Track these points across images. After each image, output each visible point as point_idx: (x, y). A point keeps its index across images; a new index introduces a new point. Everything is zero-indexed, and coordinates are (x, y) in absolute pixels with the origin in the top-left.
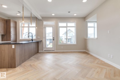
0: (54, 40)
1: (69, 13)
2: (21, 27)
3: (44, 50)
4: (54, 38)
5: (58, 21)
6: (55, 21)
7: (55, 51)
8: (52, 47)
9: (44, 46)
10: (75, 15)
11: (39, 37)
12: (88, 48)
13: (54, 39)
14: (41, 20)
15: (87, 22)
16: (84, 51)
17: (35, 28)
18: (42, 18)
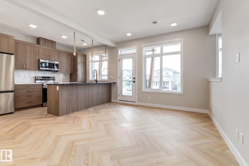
0: (134, 82)
1: (155, 24)
2: (91, 62)
3: (119, 99)
4: (134, 78)
5: (143, 45)
6: (137, 46)
7: (136, 103)
8: (131, 95)
9: (119, 93)
10: (174, 25)
11: (112, 77)
13: (134, 80)
14: (115, 48)
15: (215, 35)
17: (106, 63)
18: (117, 43)
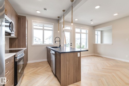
0: (71, 45)
4: (71, 43)
5: (75, 27)
6: (72, 26)
12: (98, 52)
13: (71, 44)
15: (95, 30)
16: (93, 54)
17: (51, 32)
